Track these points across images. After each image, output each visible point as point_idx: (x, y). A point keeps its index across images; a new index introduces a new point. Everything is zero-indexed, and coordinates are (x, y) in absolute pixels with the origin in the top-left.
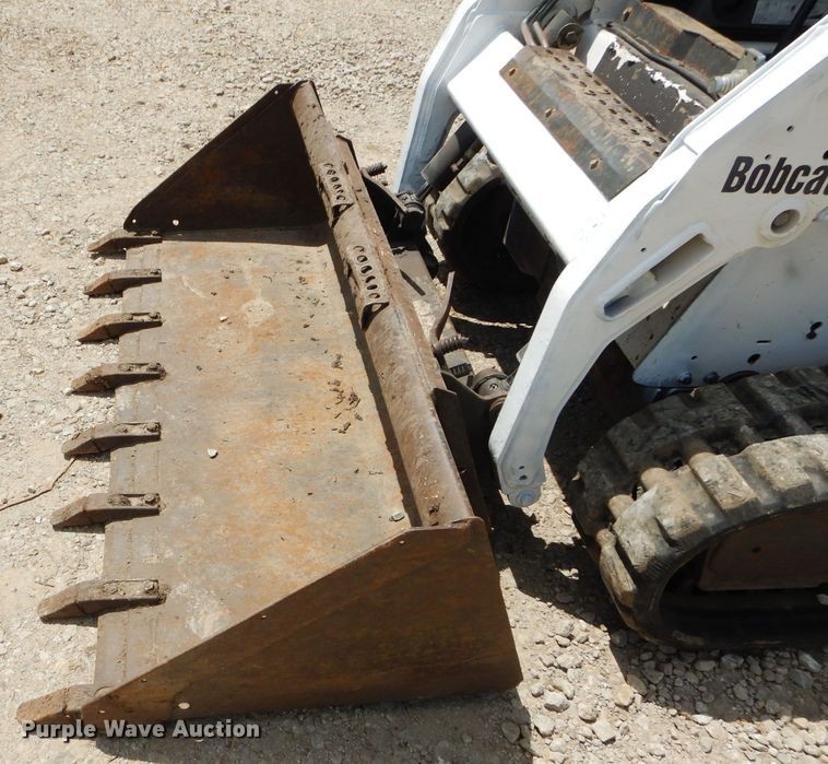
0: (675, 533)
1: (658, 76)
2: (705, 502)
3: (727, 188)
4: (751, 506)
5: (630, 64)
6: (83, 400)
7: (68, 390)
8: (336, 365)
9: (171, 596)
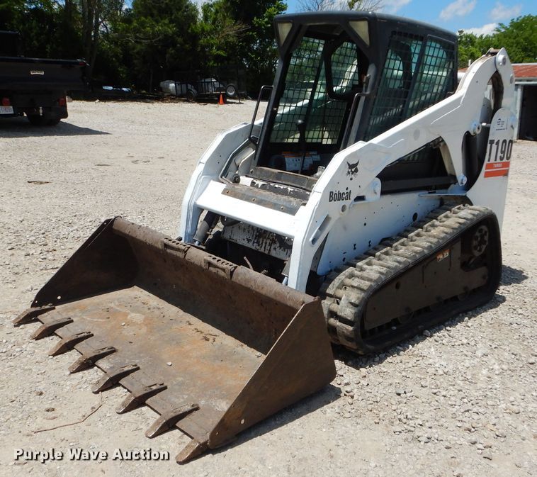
0: (357, 302)
1: (277, 186)
2: (359, 292)
3: (330, 201)
4: (371, 286)
5: (263, 185)
6: (80, 374)
7: (69, 373)
8: (190, 324)
9: (200, 406)
